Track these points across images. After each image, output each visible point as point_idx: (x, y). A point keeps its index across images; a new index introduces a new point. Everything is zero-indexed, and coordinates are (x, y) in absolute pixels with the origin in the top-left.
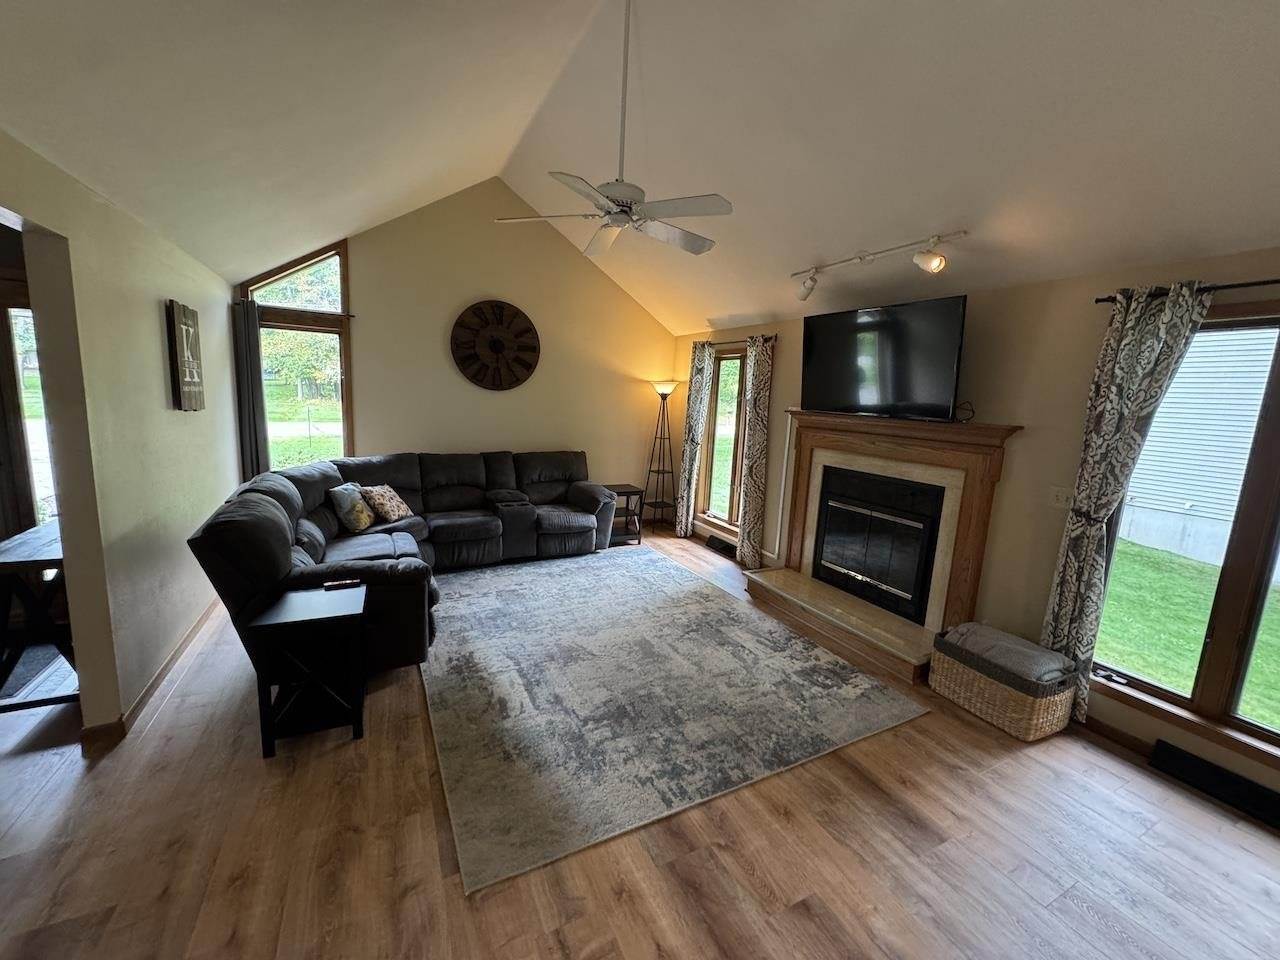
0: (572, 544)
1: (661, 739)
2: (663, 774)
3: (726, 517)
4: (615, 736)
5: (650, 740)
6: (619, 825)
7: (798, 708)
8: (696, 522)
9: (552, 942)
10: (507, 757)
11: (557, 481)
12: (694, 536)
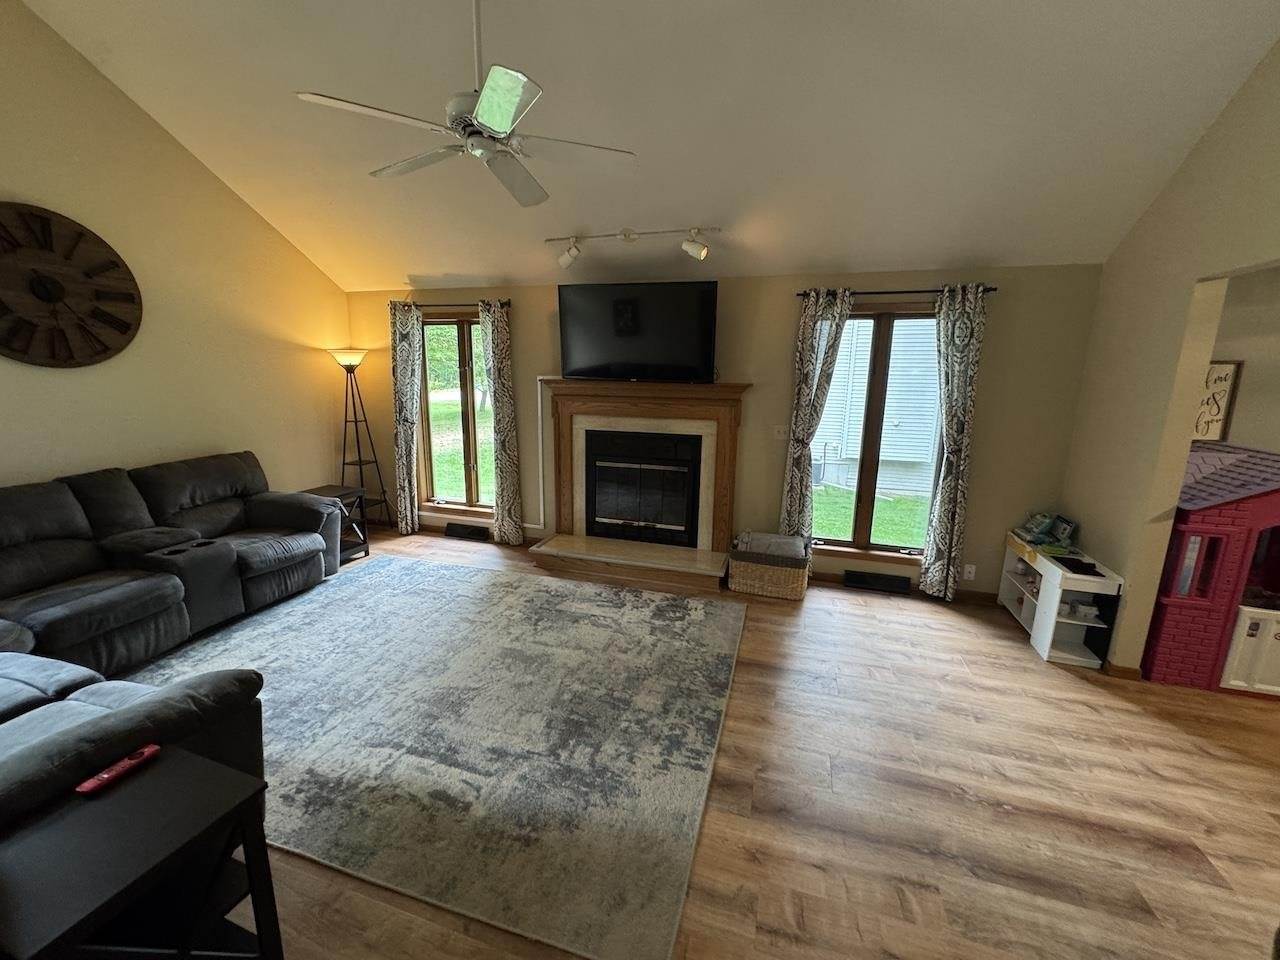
0: (296, 579)
1: (633, 724)
2: (668, 751)
3: (464, 500)
4: (597, 749)
5: (625, 731)
6: (693, 814)
7: (685, 643)
8: (421, 513)
9: (766, 939)
10: (527, 842)
11: (223, 499)
12: (425, 530)
